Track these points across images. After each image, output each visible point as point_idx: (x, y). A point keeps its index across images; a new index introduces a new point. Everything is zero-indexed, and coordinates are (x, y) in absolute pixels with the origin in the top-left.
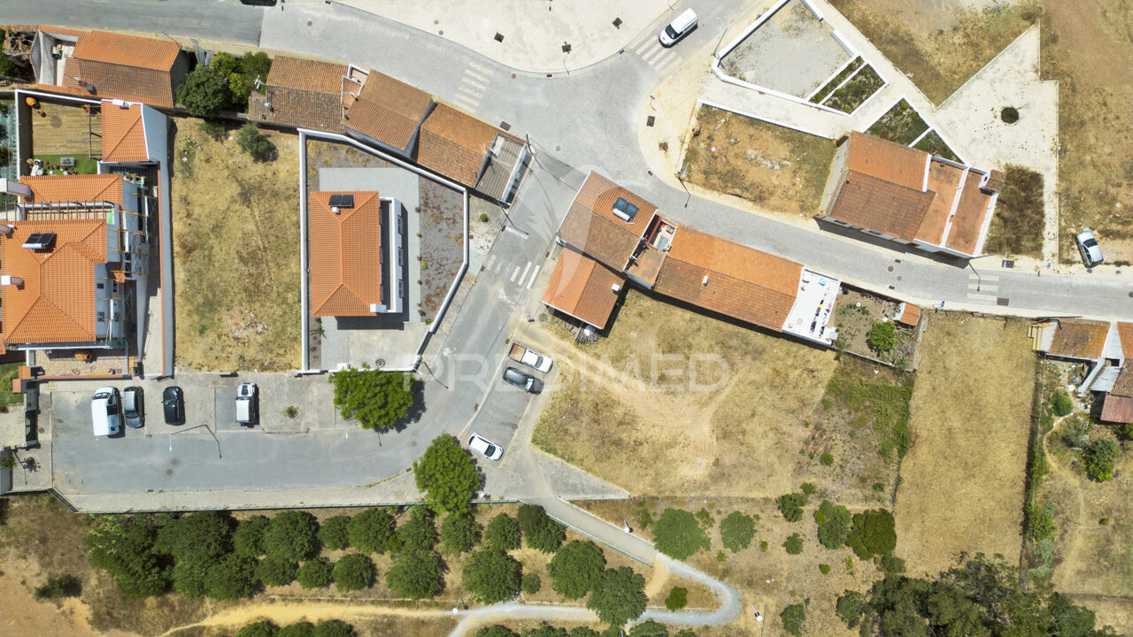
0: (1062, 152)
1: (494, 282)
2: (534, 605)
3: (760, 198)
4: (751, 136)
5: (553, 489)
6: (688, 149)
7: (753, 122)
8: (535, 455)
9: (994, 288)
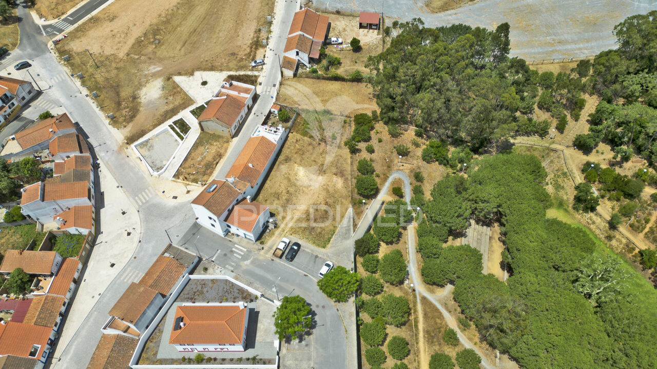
0: (221, 70)
1: (241, 266)
2: (409, 257)
3: (220, 156)
4: (192, 159)
5: (348, 239)
6: (192, 182)
7: (186, 159)
8: (331, 247)
9: (269, 88)
